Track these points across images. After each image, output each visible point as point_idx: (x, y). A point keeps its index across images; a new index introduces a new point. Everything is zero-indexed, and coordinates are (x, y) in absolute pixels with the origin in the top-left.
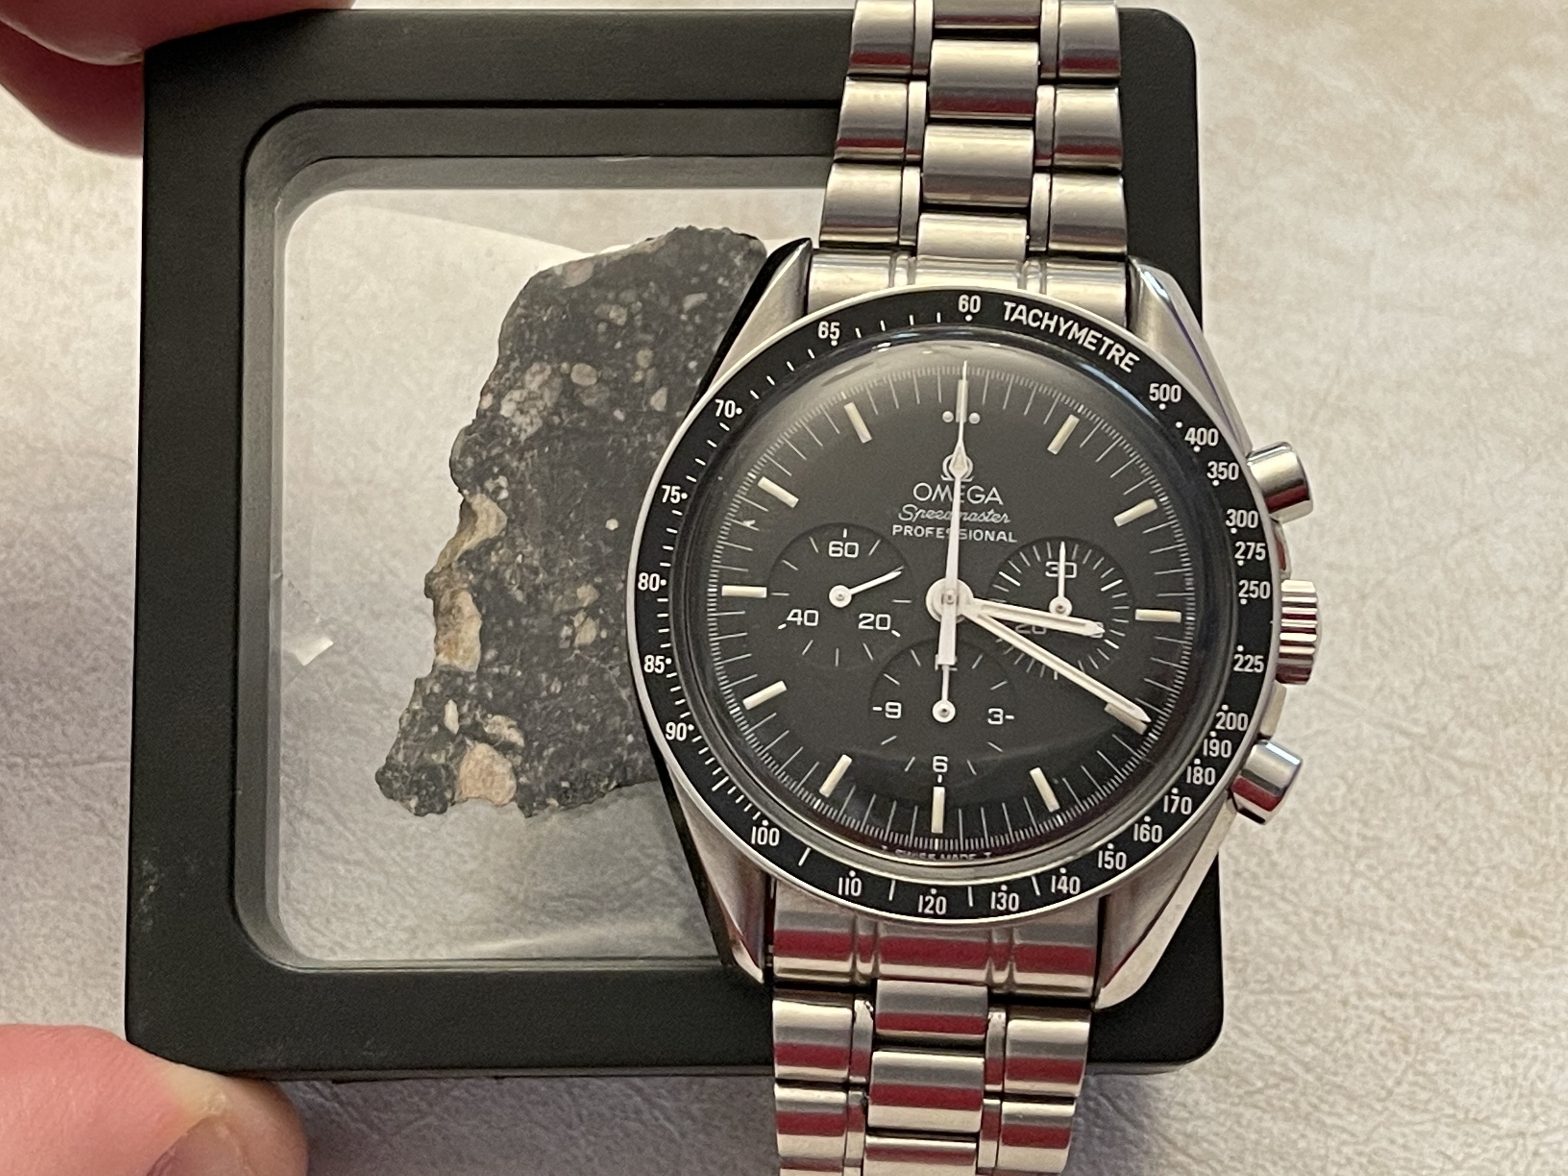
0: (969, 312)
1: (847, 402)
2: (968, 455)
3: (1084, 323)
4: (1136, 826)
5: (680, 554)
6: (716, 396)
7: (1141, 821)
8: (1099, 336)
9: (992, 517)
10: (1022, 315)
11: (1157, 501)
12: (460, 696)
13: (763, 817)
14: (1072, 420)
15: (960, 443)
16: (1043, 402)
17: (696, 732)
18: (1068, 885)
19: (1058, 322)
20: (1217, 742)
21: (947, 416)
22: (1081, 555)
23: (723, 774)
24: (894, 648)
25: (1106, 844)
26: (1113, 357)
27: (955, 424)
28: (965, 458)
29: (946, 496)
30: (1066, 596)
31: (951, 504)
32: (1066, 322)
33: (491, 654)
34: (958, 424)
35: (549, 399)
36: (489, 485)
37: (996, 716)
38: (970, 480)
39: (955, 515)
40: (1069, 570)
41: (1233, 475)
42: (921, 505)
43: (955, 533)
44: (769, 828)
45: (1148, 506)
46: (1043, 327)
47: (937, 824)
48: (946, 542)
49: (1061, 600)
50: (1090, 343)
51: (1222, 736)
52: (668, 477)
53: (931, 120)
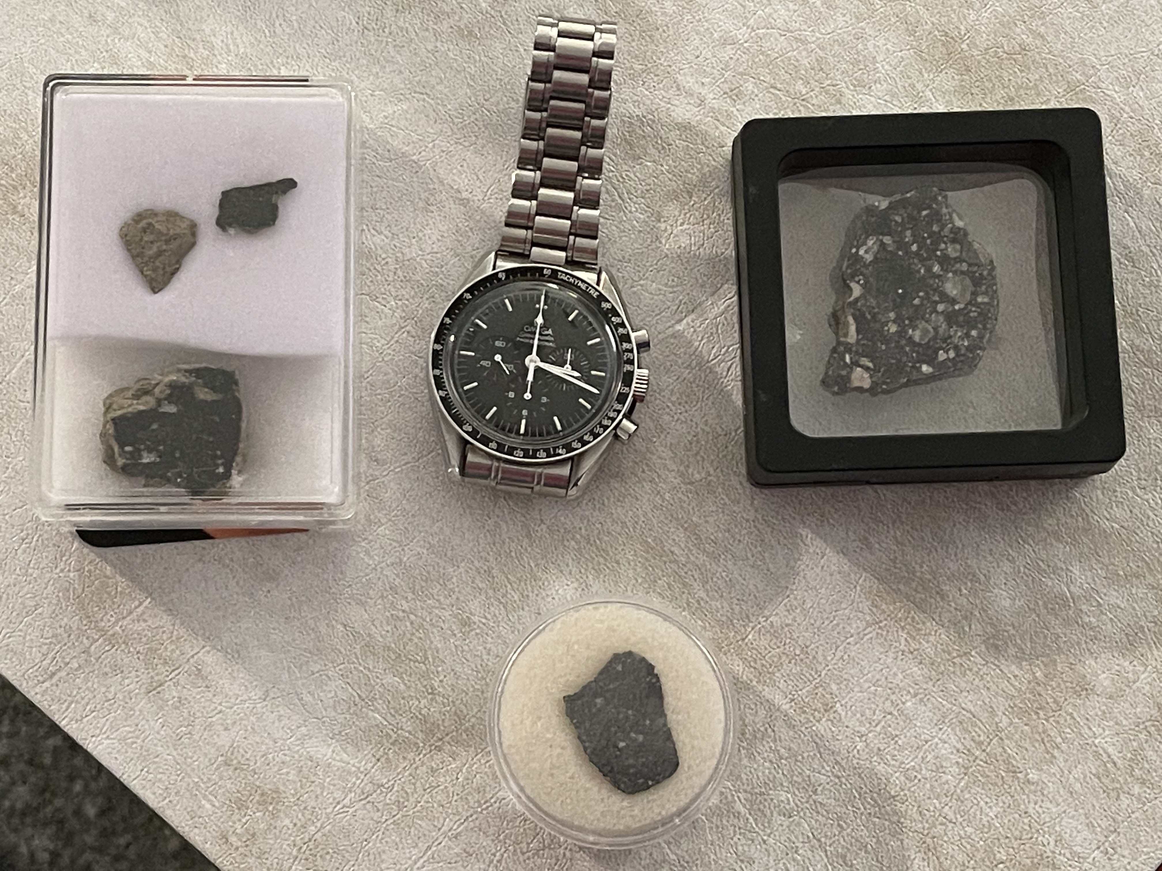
0: (547, 274)
1: (506, 298)
2: (542, 318)
3: (583, 281)
4: (585, 435)
6: (465, 292)
8: (588, 286)
9: (549, 338)
10: (564, 277)
12: (850, 351)
13: (467, 422)
14: (576, 312)
15: (540, 315)
16: (568, 304)
20: (612, 412)
21: (537, 305)
22: (576, 352)
23: (455, 408)
25: (575, 440)
26: (591, 293)
29: (535, 330)
30: (569, 364)
32: (577, 281)
33: (860, 337)
34: (540, 308)
35: (875, 248)
36: (857, 279)
37: (544, 400)
38: (543, 326)
39: (537, 336)
40: (571, 356)
41: (626, 333)
42: (526, 332)
43: (536, 342)
44: (469, 425)
45: (598, 339)
46: (570, 281)
47: (522, 431)
48: (533, 345)
50: (585, 288)
51: (614, 411)
52: (446, 315)
53: (537, 214)
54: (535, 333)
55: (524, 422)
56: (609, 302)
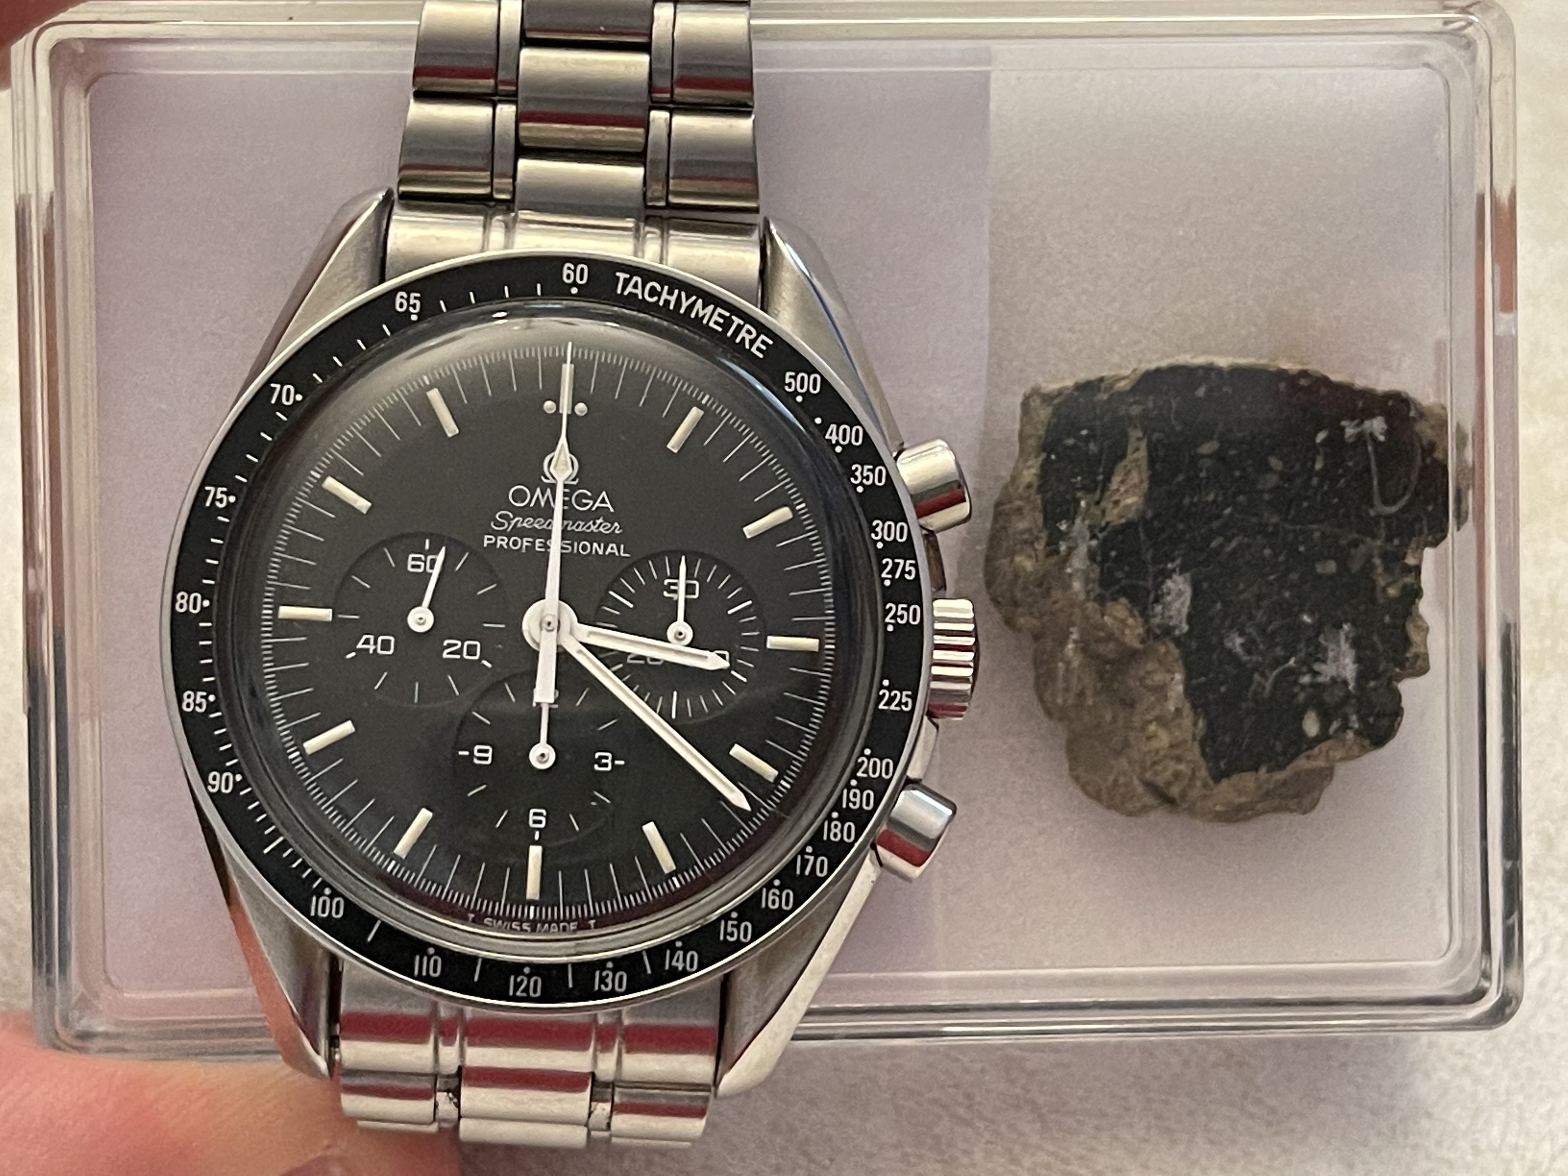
0: (575, 284)
1: (431, 387)
2: (571, 452)
3: (709, 299)
4: (764, 890)
5: (227, 569)
6: (272, 379)
7: (769, 885)
8: (727, 314)
9: (600, 526)
10: (636, 288)
11: (793, 509)
13: (324, 884)
14: (695, 413)
15: (563, 440)
16: (661, 389)
17: (244, 784)
18: (684, 961)
19: (679, 296)
20: (858, 791)
21: (549, 405)
22: (705, 570)
23: (276, 834)
24: (484, 682)
25: (729, 913)
26: (743, 339)
27: (558, 415)
28: (568, 455)
29: (548, 501)
30: (685, 620)
31: (553, 510)
32: (687, 299)
34: (561, 415)
37: (604, 761)
38: (575, 483)
39: (557, 524)
40: (689, 589)
41: (880, 481)
42: (517, 512)
43: (556, 545)
44: (331, 897)
45: (783, 514)
46: (661, 303)
47: (533, 889)
48: (545, 556)
49: (680, 627)
50: (716, 323)
51: (863, 785)
52: (212, 476)
53: (526, 41)
54: (548, 513)
55: (535, 852)
56: (811, 369)
